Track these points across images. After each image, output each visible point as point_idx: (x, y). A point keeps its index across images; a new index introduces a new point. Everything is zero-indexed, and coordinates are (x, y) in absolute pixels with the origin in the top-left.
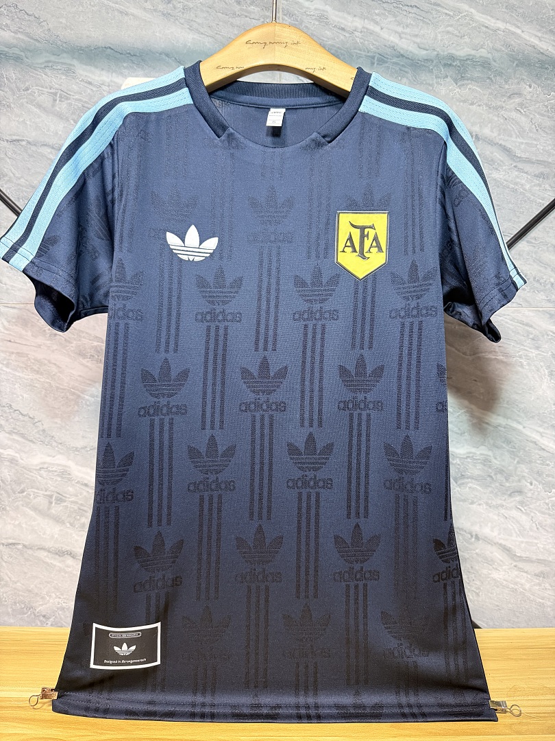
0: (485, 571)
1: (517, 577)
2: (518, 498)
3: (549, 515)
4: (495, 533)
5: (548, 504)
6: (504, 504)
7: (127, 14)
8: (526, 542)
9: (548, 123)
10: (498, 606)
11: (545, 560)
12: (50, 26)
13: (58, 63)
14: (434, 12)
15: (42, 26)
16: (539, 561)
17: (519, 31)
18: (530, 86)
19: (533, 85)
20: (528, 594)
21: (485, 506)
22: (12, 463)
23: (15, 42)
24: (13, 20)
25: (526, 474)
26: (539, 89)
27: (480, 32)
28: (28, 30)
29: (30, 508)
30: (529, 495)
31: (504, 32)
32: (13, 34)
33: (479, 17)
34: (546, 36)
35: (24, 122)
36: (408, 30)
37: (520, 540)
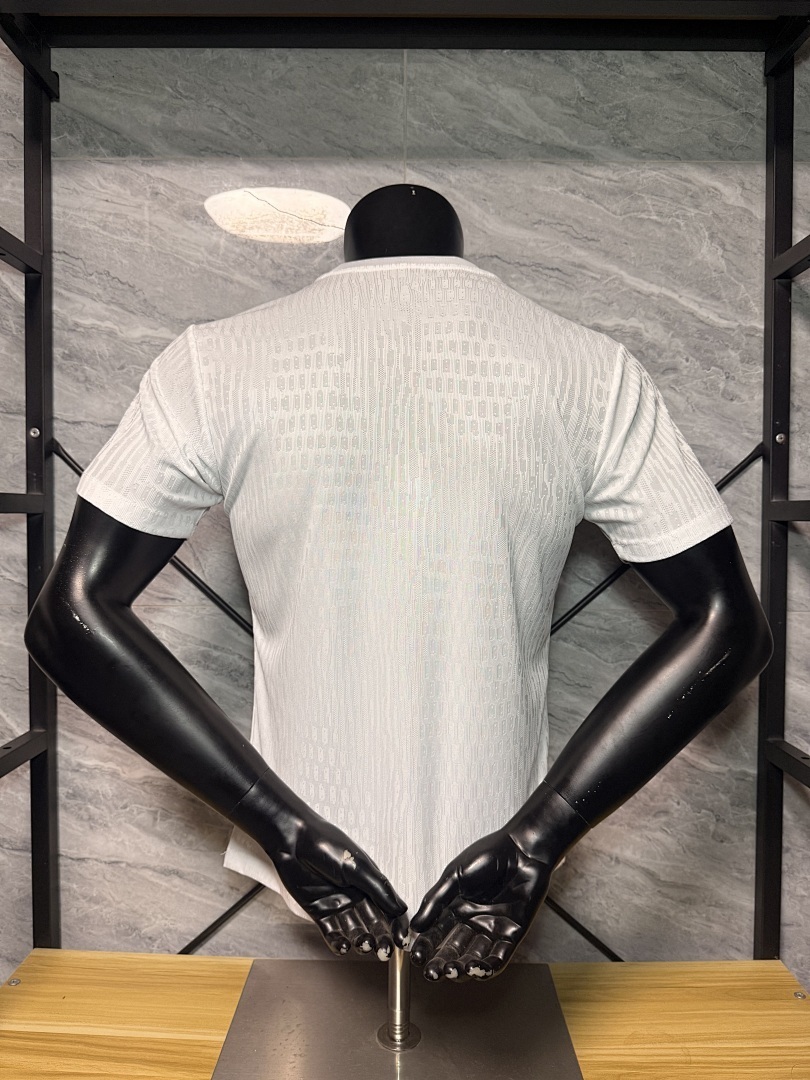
0: (625, 897)
1: (661, 903)
2: (664, 819)
3: (698, 837)
4: (638, 857)
5: (696, 825)
6: (648, 824)
7: (232, 282)
8: (673, 867)
9: (706, 402)
10: (639, 933)
11: (692, 886)
12: (147, 296)
13: (156, 338)
14: (578, 276)
15: (138, 296)
16: (686, 887)
17: (675, 296)
18: (687, 360)
19: (691, 358)
20: (673, 922)
21: (626, 828)
22: (113, 777)
23: (107, 314)
24: (105, 289)
25: (673, 794)
26: (698, 363)
27: (630, 298)
28: (122, 301)
29: (133, 825)
30: (676, 815)
31: (658, 297)
32: (105, 305)
33: (631, 280)
34: (706, 301)
35: (119, 405)
36: (548, 298)
37: (663, 863)
